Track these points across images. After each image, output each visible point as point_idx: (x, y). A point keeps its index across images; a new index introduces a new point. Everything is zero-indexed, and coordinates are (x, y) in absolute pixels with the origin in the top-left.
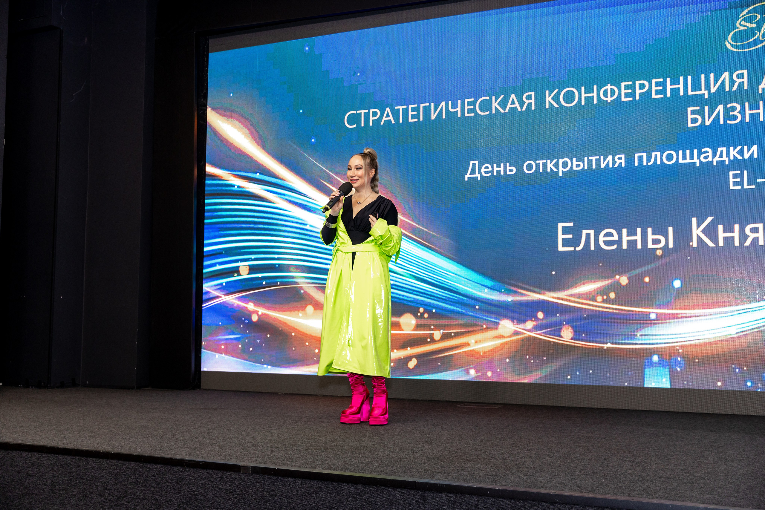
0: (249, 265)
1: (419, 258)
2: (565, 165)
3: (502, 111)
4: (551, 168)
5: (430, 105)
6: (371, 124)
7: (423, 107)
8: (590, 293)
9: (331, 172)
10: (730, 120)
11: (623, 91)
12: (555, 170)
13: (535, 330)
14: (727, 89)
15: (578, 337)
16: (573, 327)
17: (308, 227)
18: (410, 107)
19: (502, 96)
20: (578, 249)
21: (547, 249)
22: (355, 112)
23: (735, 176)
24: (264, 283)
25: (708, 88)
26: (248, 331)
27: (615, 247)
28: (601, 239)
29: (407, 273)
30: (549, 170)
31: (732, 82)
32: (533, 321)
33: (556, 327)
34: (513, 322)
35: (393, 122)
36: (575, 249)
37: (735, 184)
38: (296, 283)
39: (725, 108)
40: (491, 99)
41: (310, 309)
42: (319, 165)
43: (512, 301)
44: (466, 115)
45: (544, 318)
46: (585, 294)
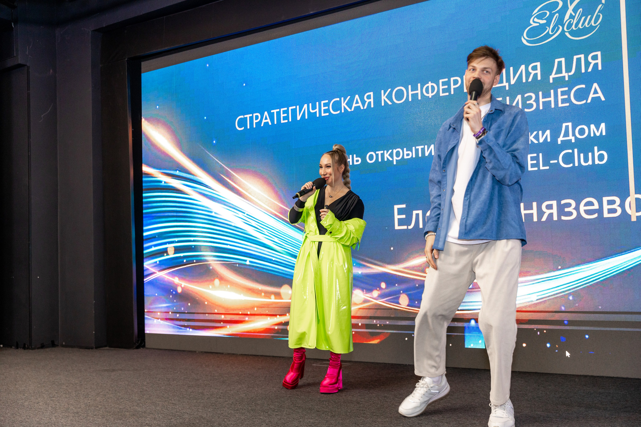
0: (174, 247)
1: (292, 238)
2: (398, 154)
3: (349, 110)
4: (387, 158)
5: (296, 107)
6: (254, 126)
7: (291, 109)
8: (420, 266)
9: (227, 167)
10: (527, 109)
11: (441, 87)
12: (391, 159)
13: (380, 298)
14: (524, 81)
15: (412, 304)
16: (408, 296)
17: (213, 214)
18: (282, 110)
19: (349, 97)
20: (410, 227)
21: (387, 228)
22: (242, 117)
23: (532, 159)
24: (185, 261)
25: (508, 80)
26: (175, 301)
29: (284, 251)
30: (386, 160)
31: (528, 74)
32: (378, 290)
33: (396, 295)
34: (363, 291)
35: (270, 124)
36: (408, 227)
37: (533, 166)
38: (206, 261)
39: (523, 97)
40: (341, 99)
41: (217, 281)
42: (219, 162)
43: (362, 273)
44: (323, 115)
45: (386, 288)
46: (417, 267)
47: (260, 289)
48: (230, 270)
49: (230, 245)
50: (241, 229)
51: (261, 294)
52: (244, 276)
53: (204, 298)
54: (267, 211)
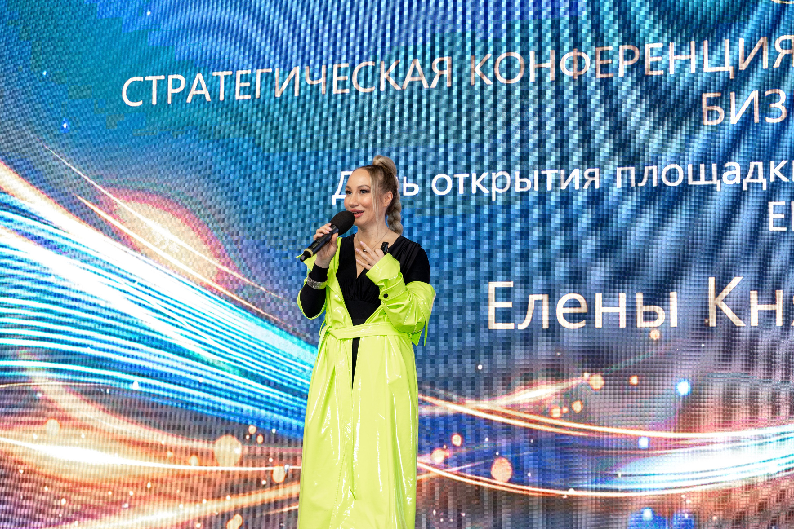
1: (249, 338)
2: (501, 182)
3: (397, 87)
4: (477, 188)
5: (274, 72)
6: (169, 101)
7: (262, 74)
8: (540, 403)
9: (96, 182)
10: (769, 117)
11: (599, 62)
12: (485, 191)
13: (447, 466)
14: (765, 66)
15: (519, 478)
16: (512, 461)
17: (52, 280)
18: (239, 73)
19: (397, 62)
20: (521, 327)
21: (470, 326)
22: (140, 79)
23: (777, 210)
25: (734, 62)
27: (582, 324)
28: (561, 310)
29: (228, 364)
30: (474, 191)
31: (773, 55)
32: (445, 450)
33: (484, 460)
35: (208, 99)
36: (516, 326)
37: (777, 223)
38: (28, 379)
39: (762, 96)
40: (378, 65)
41: (52, 425)
42: (76, 170)
44: (336, 91)
45: (463, 445)
46: (533, 404)
47: (163, 443)
48: (88, 401)
49: (92, 347)
50: (122, 314)
51: (165, 454)
52: (125, 416)
53: (16, 460)
54: (190, 280)
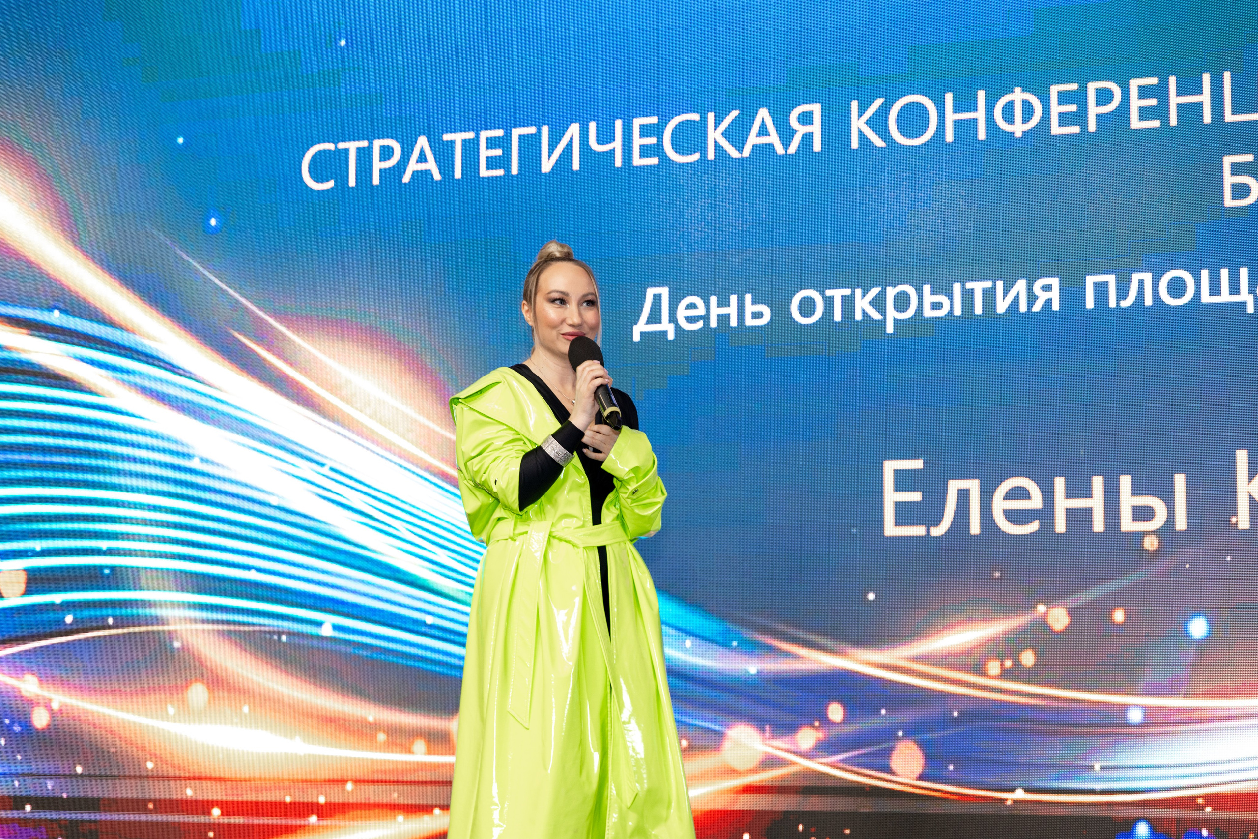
0: (28, 571)
2: (902, 302)
3: (734, 153)
4: (864, 312)
5: (539, 131)
6: (376, 181)
7: (521, 137)
8: (968, 652)
9: (262, 310)
11: (1056, 109)
12: (876, 316)
13: (820, 753)
15: (936, 772)
16: (924, 746)
17: (195, 464)
18: (484, 135)
19: (734, 113)
20: (936, 532)
21: (854, 530)
22: (330, 146)
24: (69, 619)
26: (19, 757)
27: (1034, 527)
28: (999, 505)
30: (858, 317)
32: (816, 729)
33: (879, 743)
34: (762, 730)
35: (437, 176)
36: (928, 531)
38: (157, 620)
40: (704, 119)
41: (198, 693)
42: (230, 291)
43: (759, 673)
44: (637, 161)
45: (846, 720)
46: (956, 655)
47: (371, 719)
48: (252, 654)
49: (258, 570)
50: (305, 516)
51: (374, 737)
52: (311, 676)
53: (141, 748)
54: (412, 463)
